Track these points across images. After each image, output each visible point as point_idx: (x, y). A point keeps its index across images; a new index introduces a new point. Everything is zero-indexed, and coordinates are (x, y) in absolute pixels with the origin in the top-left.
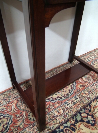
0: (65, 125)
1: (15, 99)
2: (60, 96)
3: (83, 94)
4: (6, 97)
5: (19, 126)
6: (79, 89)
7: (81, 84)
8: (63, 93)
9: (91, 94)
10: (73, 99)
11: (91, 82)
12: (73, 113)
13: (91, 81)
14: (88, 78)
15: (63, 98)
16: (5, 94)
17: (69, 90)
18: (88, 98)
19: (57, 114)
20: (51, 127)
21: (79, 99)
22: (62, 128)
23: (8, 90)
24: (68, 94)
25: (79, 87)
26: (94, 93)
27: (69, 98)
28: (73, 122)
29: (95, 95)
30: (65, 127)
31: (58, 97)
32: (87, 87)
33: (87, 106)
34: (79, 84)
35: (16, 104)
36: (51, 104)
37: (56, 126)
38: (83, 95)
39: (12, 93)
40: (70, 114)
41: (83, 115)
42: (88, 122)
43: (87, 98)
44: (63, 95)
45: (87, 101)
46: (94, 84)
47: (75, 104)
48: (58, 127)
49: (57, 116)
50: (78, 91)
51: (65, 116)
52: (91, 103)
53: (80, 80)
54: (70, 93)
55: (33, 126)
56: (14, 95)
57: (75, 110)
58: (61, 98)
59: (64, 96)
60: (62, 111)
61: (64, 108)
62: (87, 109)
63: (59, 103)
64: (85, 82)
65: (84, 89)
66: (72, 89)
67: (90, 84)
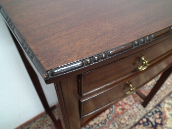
1: (49, 127)
2: (97, 123)
3: (121, 119)
4: (39, 124)
6: (118, 113)
7: (120, 107)
8: (101, 119)
9: (130, 120)
10: (111, 126)
11: (131, 104)
13: (131, 101)
15: (100, 125)
16: (38, 120)
17: (107, 115)
18: (127, 125)
21: (117, 126)
23: (41, 116)
24: (105, 120)
26: (133, 118)
27: (107, 125)
29: (134, 121)
31: (95, 124)
32: (127, 110)
34: (118, 106)
38: (122, 122)
39: (46, 120)
43: (125, 125)
44: (101, 121)
46: (135, 107)
50: (117, 115)
53: (120, 102)
54: (108, 118)
56: (48, 122)
58: (98, 125)
59: (101, 123)
64: (126, 104)
65: (123, 113)
66: (110, 113)
67: (130, 105)
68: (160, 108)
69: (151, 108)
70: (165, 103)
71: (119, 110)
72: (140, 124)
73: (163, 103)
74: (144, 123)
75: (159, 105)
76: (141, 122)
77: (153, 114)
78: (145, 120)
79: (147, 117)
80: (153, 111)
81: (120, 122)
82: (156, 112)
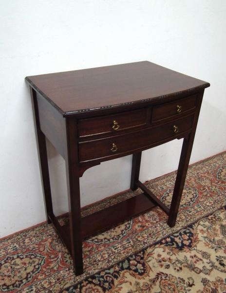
0: (108, 271)
1: (49, 236)
2: (108, 238)
3: (139, 237)
4: (38, 233)
5: (53, 268)
6: (136, 230)
7: (140, 224)
8: (113, 234)
9: (150, 238)
10: (125, 242)
11: (155, 222)
12: (120, 259)
13: (155, 220)
14: (153, 215)
15: (111, 240)
16: (37, 229)
17: (122, 231)
18: (145, 243)
19: (99, 258)
20: (90, 272)
21: (132, 243)
22: (102, 274)
23: (41, 225)
24: (118, 236)
25: (136, 227)
26: (154, 237)
27: (119, 241)
28: (117, 269)
29: (155, 240)
30: (106, 273)
31: (105, 239)
32: (148, 228)
33: (140, 252)
34: (137, 223)
35: (51, 243)
36: (95, 246)
37: (97, 271)
38: (139, 239)
39: (46, 229)
40: (115, 260)
41: (131, 262)
42: (136, 271)
43: (142, 243)
44: (113, 237)
45: (141, 246)
46: (159, 225)
47: (125, 248)
48: (99, 273)
49: (99, 261)
50: (135, 232)
51: (109, 261)
52: (146, 249)
53: (140, 218)
54: (122, 234)
55: (69, 270)
56: (48, 231)
57: (124, 256)
58: (109, 240)
59: (113, 238)
60: (106, 256)
61: (110, 252)
62: (138, 256)
63: (105, 245)
64: (147, 221)
65: (141, 231)
66: (126, 229)
67: (152, 223)
68: (191, 229)
69: (179, 228)
70: (199, 224)
71: (137, 227)
72: (162, 243)
73: (196, 225)
74: (167, 242)
75: (191, 226)
76: (164, 241)
77: (181, 234)
78: (168, 240)
79: (172, 237)
80: (182, 232)
81: (137, 239)
82: (185, 233)
